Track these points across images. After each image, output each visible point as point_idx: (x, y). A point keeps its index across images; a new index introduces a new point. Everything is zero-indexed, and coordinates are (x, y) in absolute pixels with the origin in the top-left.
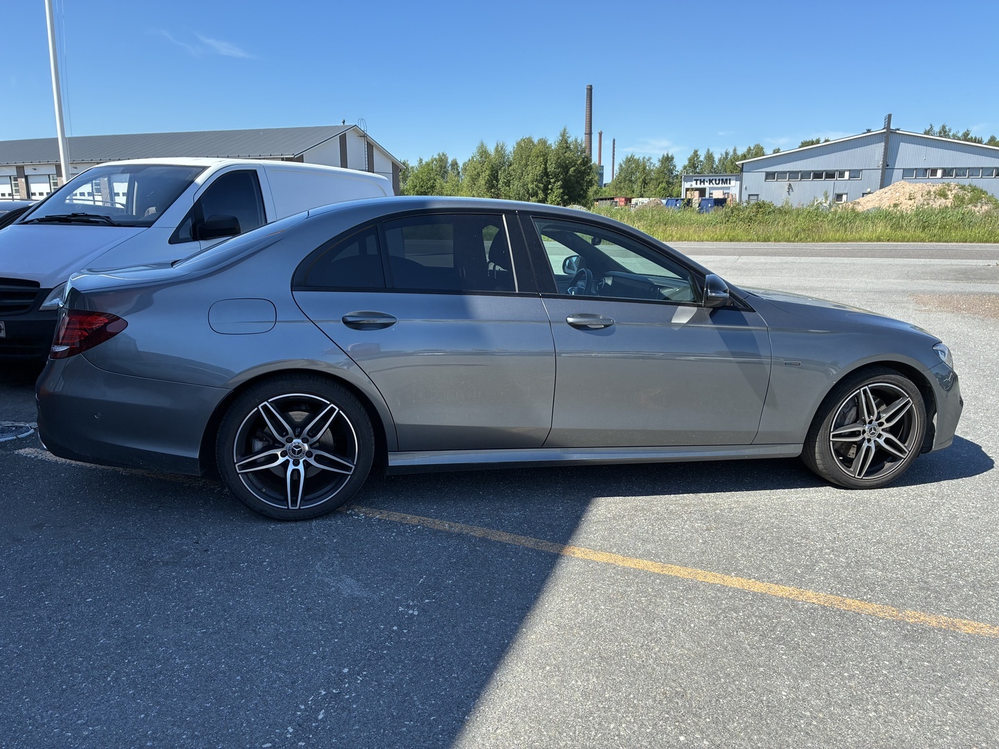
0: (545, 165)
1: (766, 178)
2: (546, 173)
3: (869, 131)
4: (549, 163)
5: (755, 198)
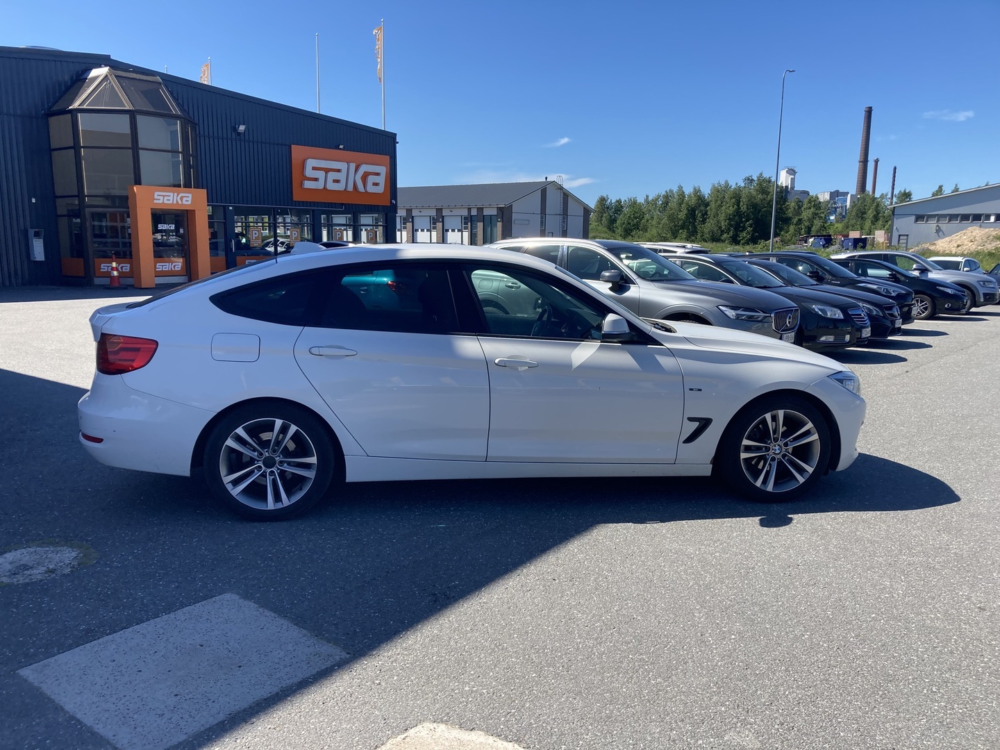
1: (916, 220)
4: (741, 204)
5: (905, 237)
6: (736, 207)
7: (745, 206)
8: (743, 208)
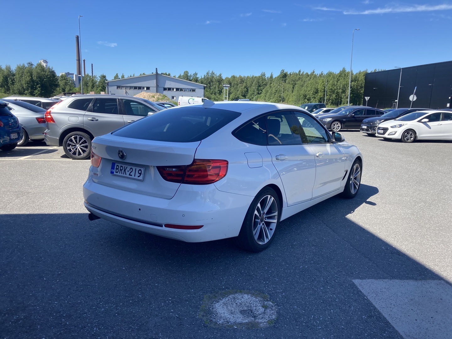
0: (32, 77)
1: (117, 88)
2: (32, 80)
3: (153, 73)
6: (30, 77)
7: (35, 77)
8: (35, 78)
